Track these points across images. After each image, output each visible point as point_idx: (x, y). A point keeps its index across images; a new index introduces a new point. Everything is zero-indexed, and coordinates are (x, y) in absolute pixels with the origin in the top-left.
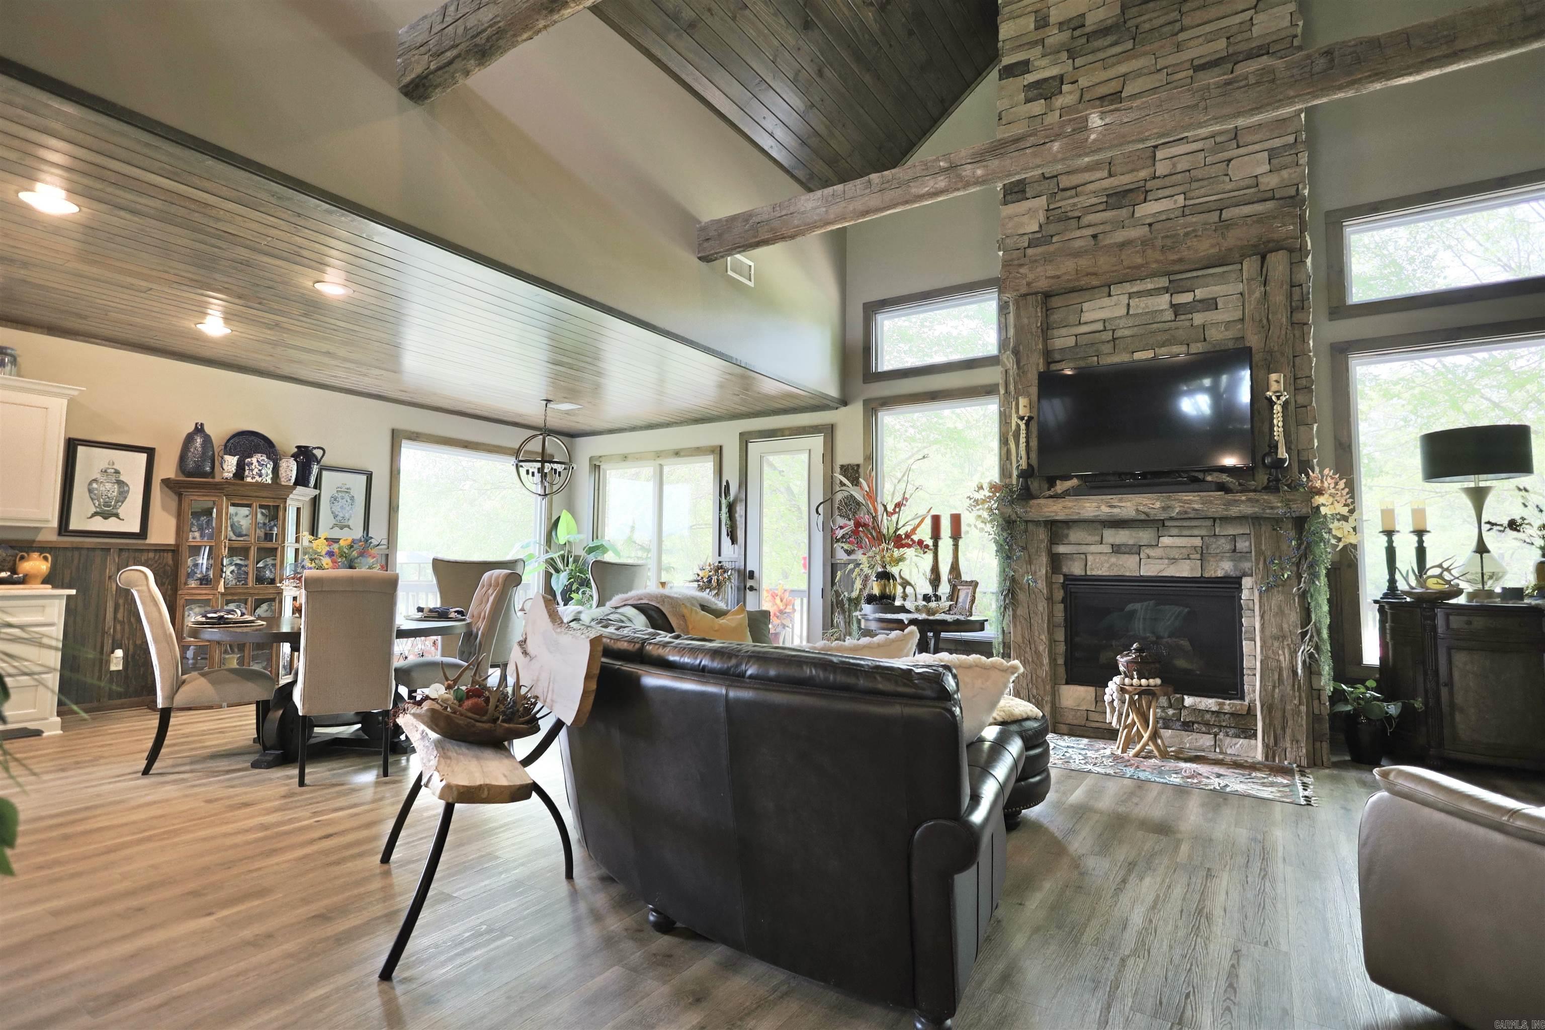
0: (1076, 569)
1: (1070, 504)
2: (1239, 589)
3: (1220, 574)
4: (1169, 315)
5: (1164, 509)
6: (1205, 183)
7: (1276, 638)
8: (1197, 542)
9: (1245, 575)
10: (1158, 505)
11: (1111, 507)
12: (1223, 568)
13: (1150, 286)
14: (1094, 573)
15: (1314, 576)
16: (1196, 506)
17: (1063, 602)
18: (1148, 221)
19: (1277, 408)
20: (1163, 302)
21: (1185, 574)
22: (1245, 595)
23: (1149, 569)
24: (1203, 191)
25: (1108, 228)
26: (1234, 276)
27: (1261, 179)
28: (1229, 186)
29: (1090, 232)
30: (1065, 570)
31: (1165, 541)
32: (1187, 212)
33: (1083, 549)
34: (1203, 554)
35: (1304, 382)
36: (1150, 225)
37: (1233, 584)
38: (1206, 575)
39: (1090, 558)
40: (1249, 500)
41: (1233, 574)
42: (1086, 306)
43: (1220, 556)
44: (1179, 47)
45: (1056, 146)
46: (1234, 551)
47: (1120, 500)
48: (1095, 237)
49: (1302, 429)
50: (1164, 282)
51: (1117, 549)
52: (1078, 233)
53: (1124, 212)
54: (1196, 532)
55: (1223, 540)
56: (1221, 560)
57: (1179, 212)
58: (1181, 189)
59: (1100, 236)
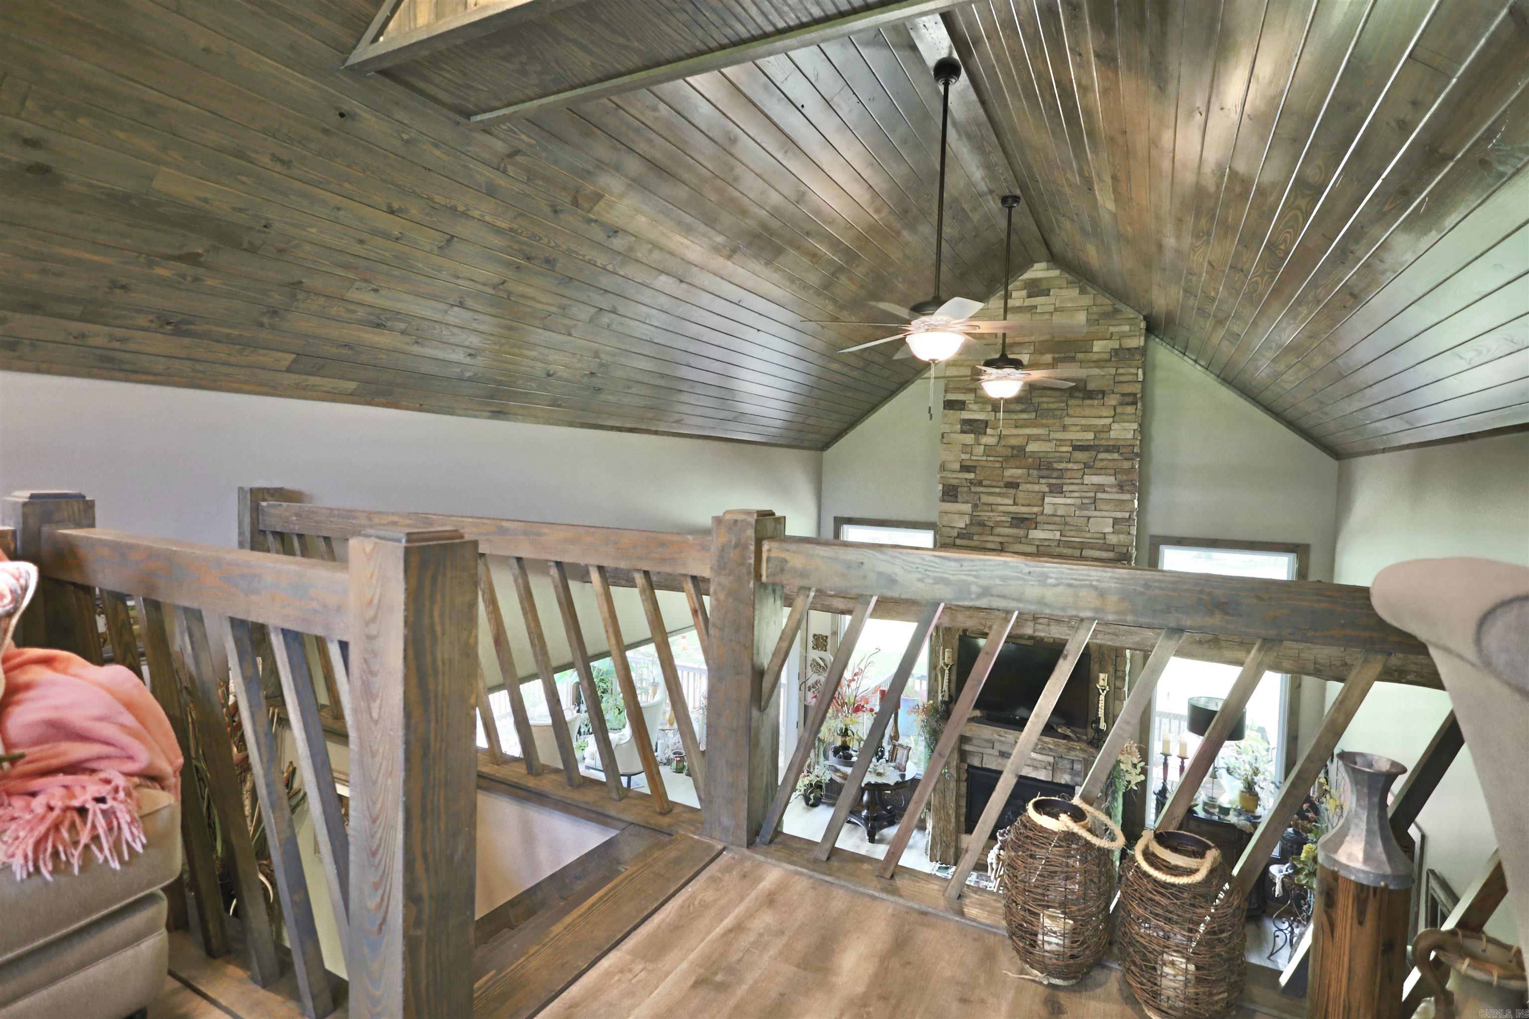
0: (976, 762)
1: (974, 728)
3: (1063, 782)
6: (1074, 528)
8: (1051, 759)
9: (1077, 785)
11: (1000, 736)
12: (1064, 778)
14: (987, 766)
15: (1115, 799)
17: (966, 780)
18: (1037, 543)
19: (1102, 698)
21: (1042, 778)
24: (1072, 533)
25: (1010, 540)
27: (1107, 536)
28: (1088, 535)
30: (969, 761)
31: (1034, 755)
32: (1061, 545)
33: (981, 750)
34: (1054, 768)
35: (1121, 674)
36: (1038, 546)
37: (1070, 789)
38: (1055, 781)
39: (985, 756)
40: (1081, 749)
41: (1070, 783)
43: (1063, 771)
44: (1065, 428)
46: (1072, 769)
47: (1006, 733)
49: (1117, 702)
51: (1002, 754)
52: (991, 538)
53: (1021, 532)
55: (1066, 761)
56: (1065, 772)
57: (1056, 543)
58: (1058, 527)
59: (1006, 545)
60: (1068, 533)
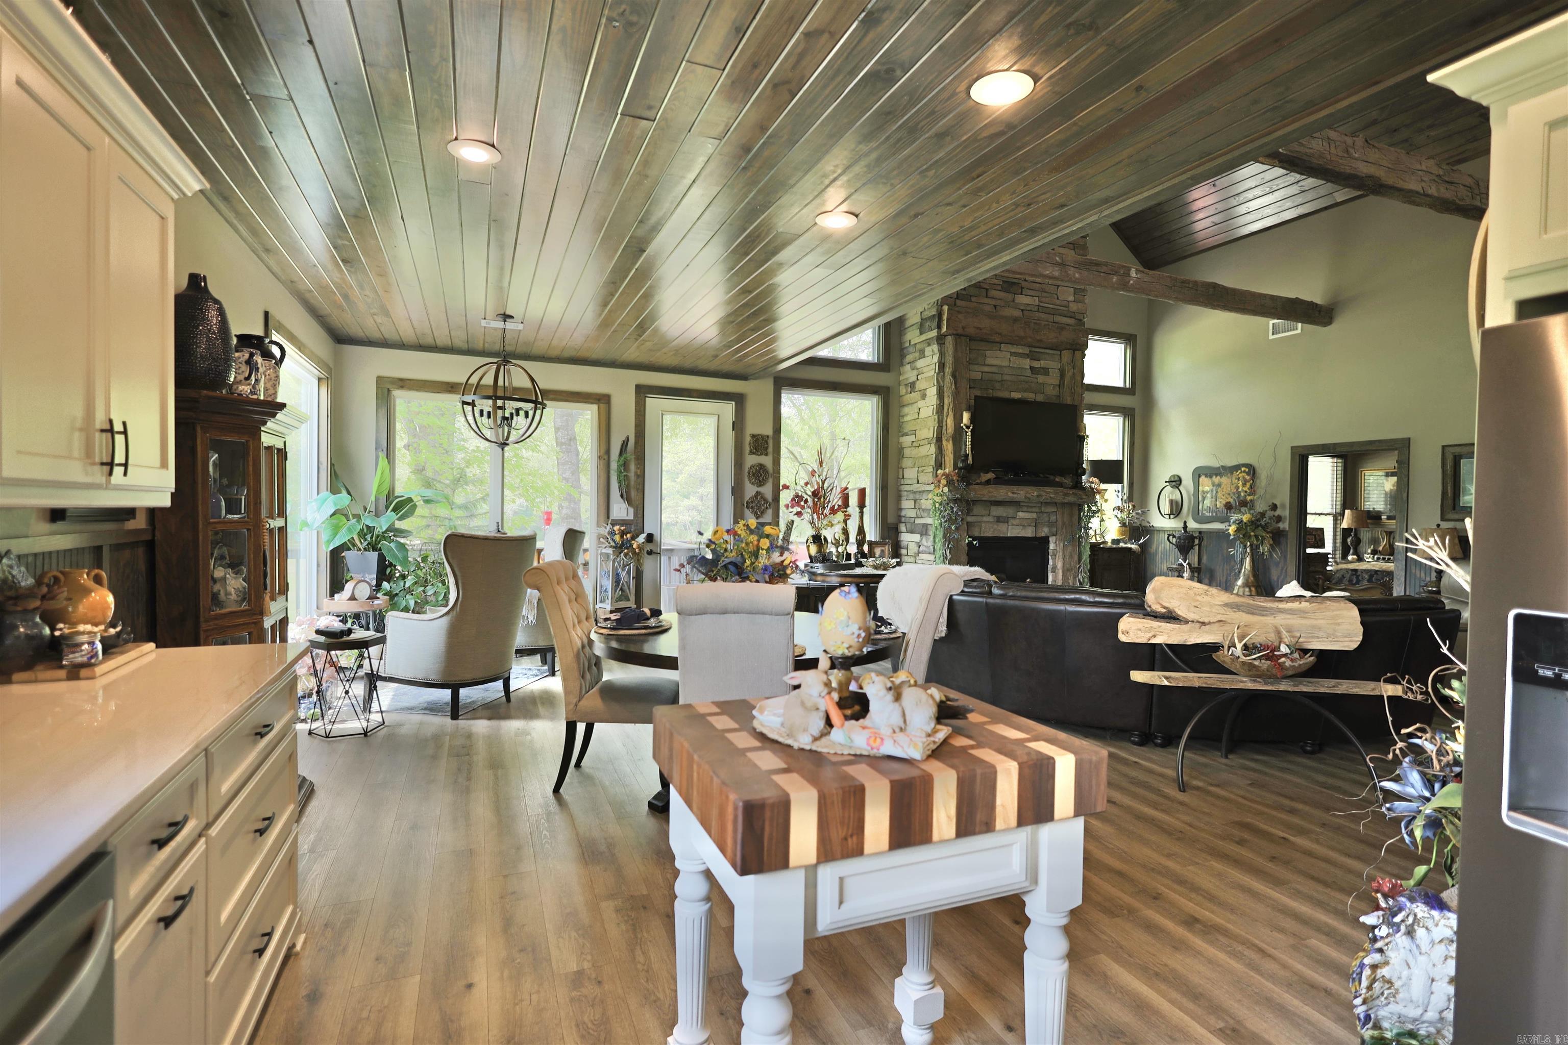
0: (976, 532)
1: (992, 490)
2: (1049, 542)
3: (1042, 535)
4: (1029, 373)
5: (1038, 496)
6: (1048, 295)
7: (1068, 570)
8: (1036, 516)
9: (1051, 535)
10: (1035, 494)
12: (1044, 532)
13: (1021, 351)
14: (985, 535)
16: (1052, 496)
18: (1022, 307)
20: (1026, 363)
21: (1029, 535)
22: (1052, 546)
23: (1011, 533)
24: (1047, 300)
25: (1001, 303)
26: (1057, 357)
27: (1070, 304)
28: (1058, 302)
29: (993, 302)
30: (970, 533)
31: (1021, 515)
32: (1040, 309)
33: (979, 519)
34: (1036, 524)
36: (1023, 310)
37: (1045, 541)
38: (1036, 536)
39: (983, 525)
41: (1047, 535)
42: (988, 353)
43: (1042, 525)
45: (1115, 279)
46: (1049, 521)
48: (995, 306)
50: (1026, 350)
51: (999, 520)
52: (986, 301)
53: (1010, 296)
54: (1034, 510)
55: (1044, 515)
56: (1043, 527)
57: (1036, 308)
58: (1037, 294)
59: (998, 308)
60: (1043, 299)
